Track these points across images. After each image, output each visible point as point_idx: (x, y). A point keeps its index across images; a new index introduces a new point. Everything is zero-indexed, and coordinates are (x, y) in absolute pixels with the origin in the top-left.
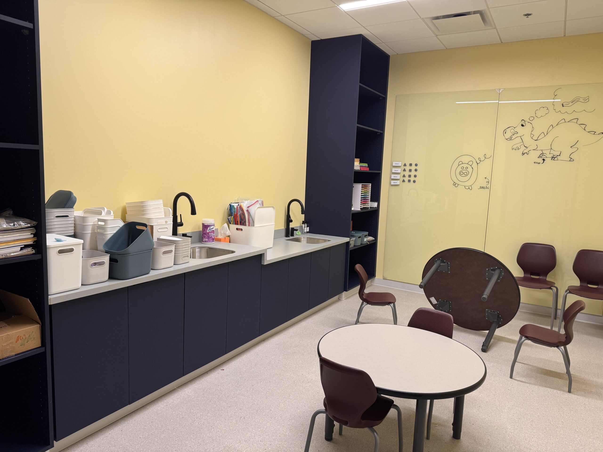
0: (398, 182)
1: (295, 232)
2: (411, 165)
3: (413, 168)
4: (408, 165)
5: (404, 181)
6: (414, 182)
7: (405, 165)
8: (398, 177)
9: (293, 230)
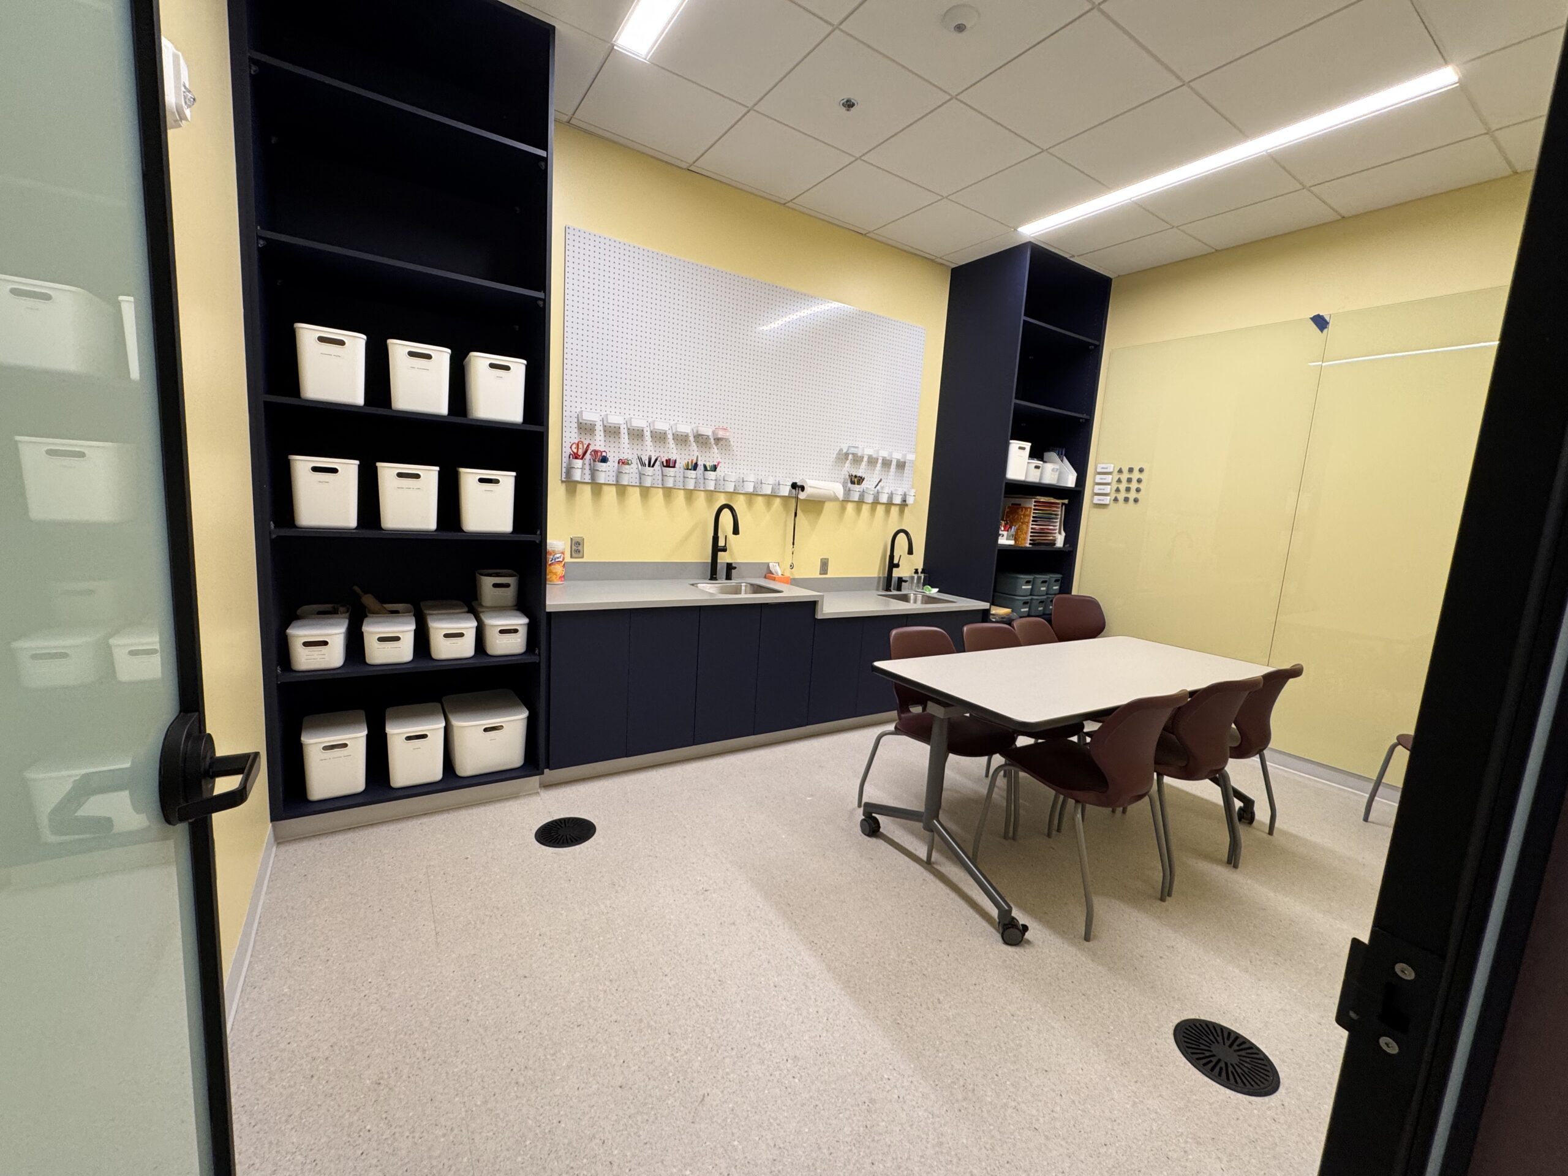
0: (1107, 500)
1: (903, 583)
2: (1131, 470)
3: (1136, 475)
4: (1125, 470)
5: (1116, 500)
6: (1136, 500)
7: (1120, 471)
8: (1107, 489)
9: (901, 580)
